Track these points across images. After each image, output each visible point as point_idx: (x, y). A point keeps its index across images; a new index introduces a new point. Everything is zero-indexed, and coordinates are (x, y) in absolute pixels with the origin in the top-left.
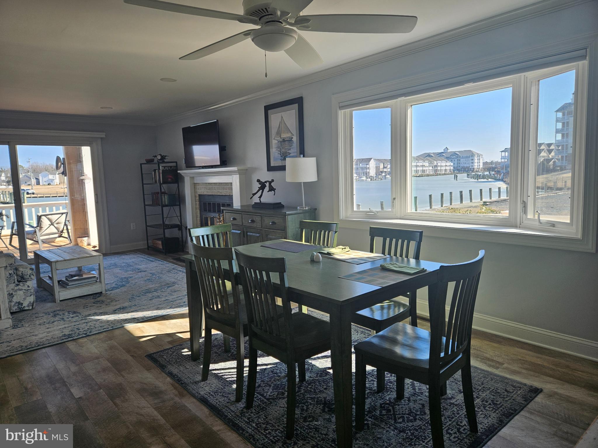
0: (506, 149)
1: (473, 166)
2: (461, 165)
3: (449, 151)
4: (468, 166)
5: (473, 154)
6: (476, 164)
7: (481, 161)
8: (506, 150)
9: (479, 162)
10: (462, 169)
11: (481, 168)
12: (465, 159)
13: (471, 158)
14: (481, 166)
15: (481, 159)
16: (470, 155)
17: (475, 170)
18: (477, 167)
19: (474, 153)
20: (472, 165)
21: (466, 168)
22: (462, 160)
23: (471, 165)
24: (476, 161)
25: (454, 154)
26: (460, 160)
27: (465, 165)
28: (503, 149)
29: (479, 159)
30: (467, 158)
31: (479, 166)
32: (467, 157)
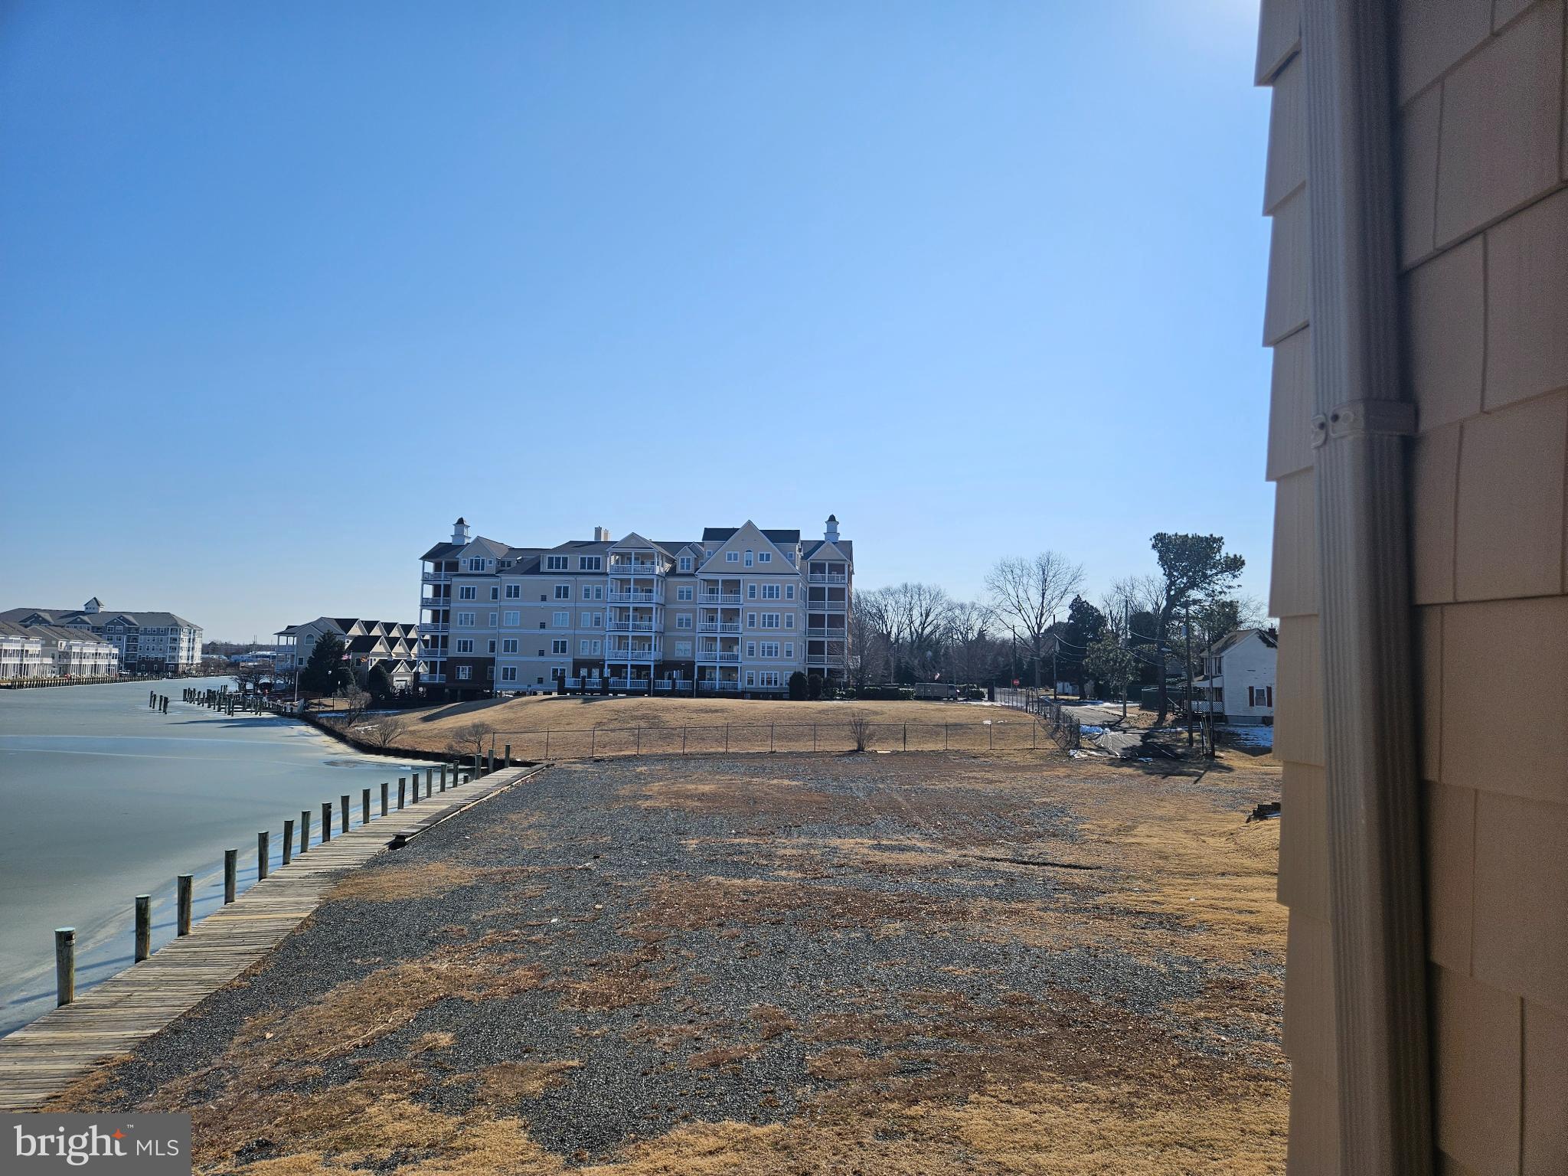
0: (289, 627)
1: (174, 657)
2: (139, 653)
3: (101, 610)
4: (160, 656)
5: (176, 624)
6: (183, 654)
7: (198, 646)
8: (290, 630)
9: (193, 648)
10: (140, 663)
11: (197, 664)
12: (151, 637)
13: (170, 636)
14: (197, 660)
15: (198, 640)
16: (168, 627)
17: (180, 670)
18: (186, 662)
19: (179, 623)
20: (173, 654)
21: (152, 663)
22: (141, 638)
23: (168, 654)
24: (184, 644)
25: (120, 619)
26: (135, 639)
27: (153, 655)
28: (284, 629)
29: (191, 641)
30: (158, 634)
31: (192, 657)
32: (158, 632)
